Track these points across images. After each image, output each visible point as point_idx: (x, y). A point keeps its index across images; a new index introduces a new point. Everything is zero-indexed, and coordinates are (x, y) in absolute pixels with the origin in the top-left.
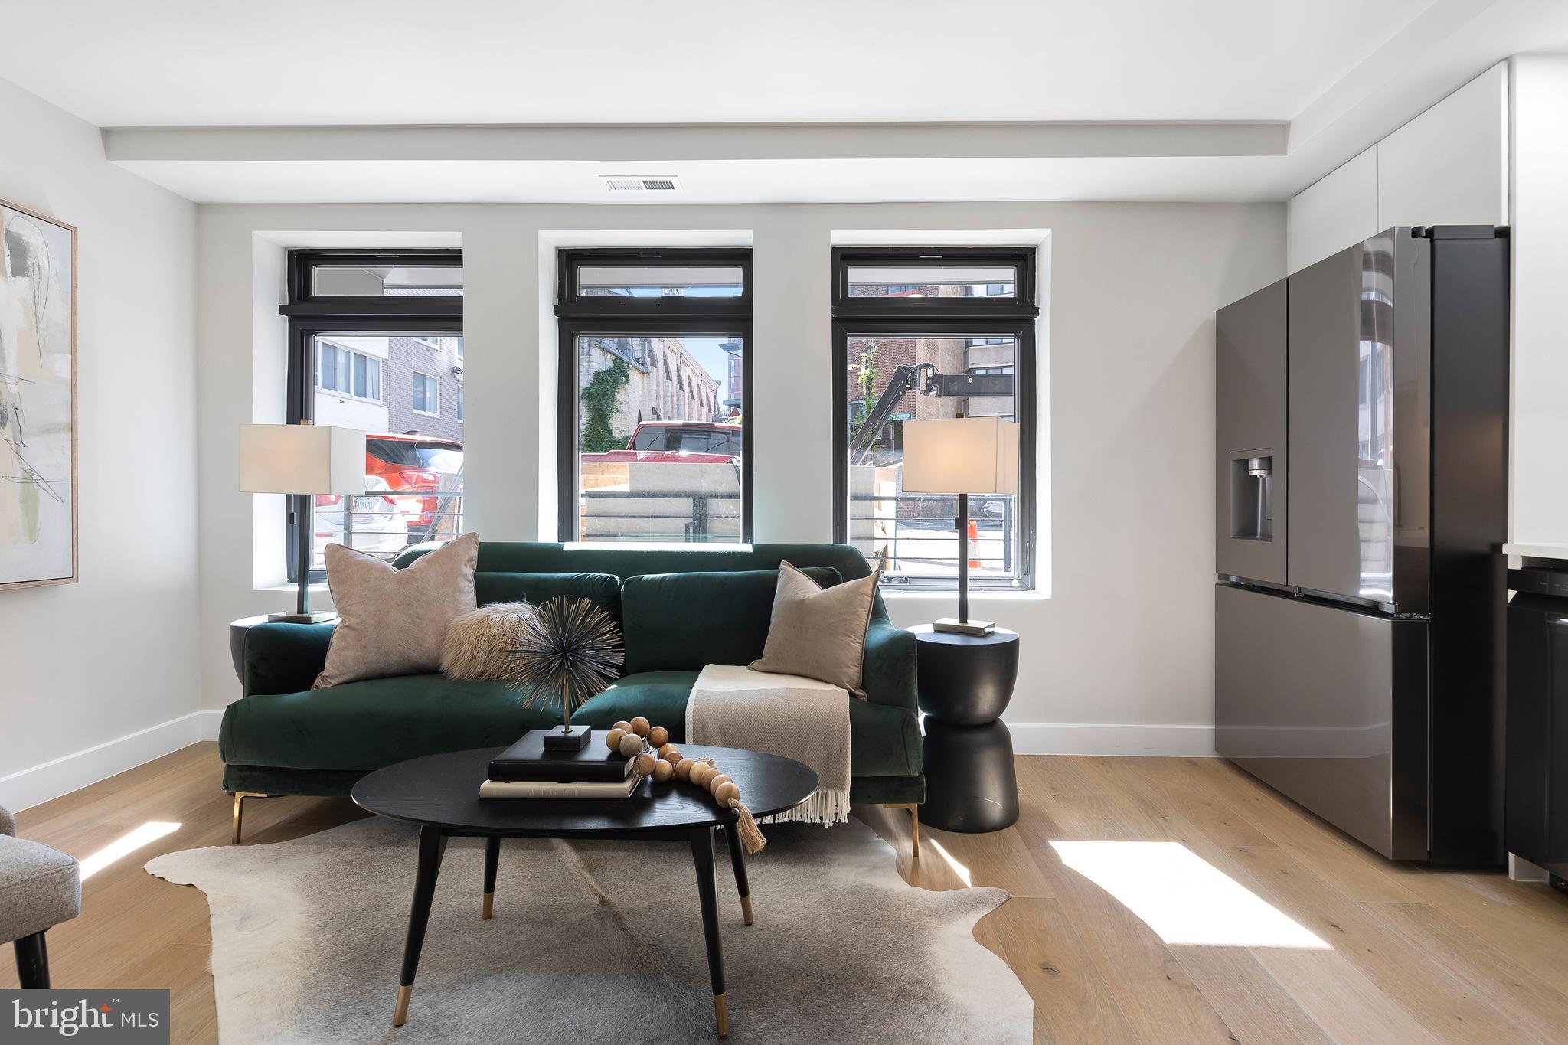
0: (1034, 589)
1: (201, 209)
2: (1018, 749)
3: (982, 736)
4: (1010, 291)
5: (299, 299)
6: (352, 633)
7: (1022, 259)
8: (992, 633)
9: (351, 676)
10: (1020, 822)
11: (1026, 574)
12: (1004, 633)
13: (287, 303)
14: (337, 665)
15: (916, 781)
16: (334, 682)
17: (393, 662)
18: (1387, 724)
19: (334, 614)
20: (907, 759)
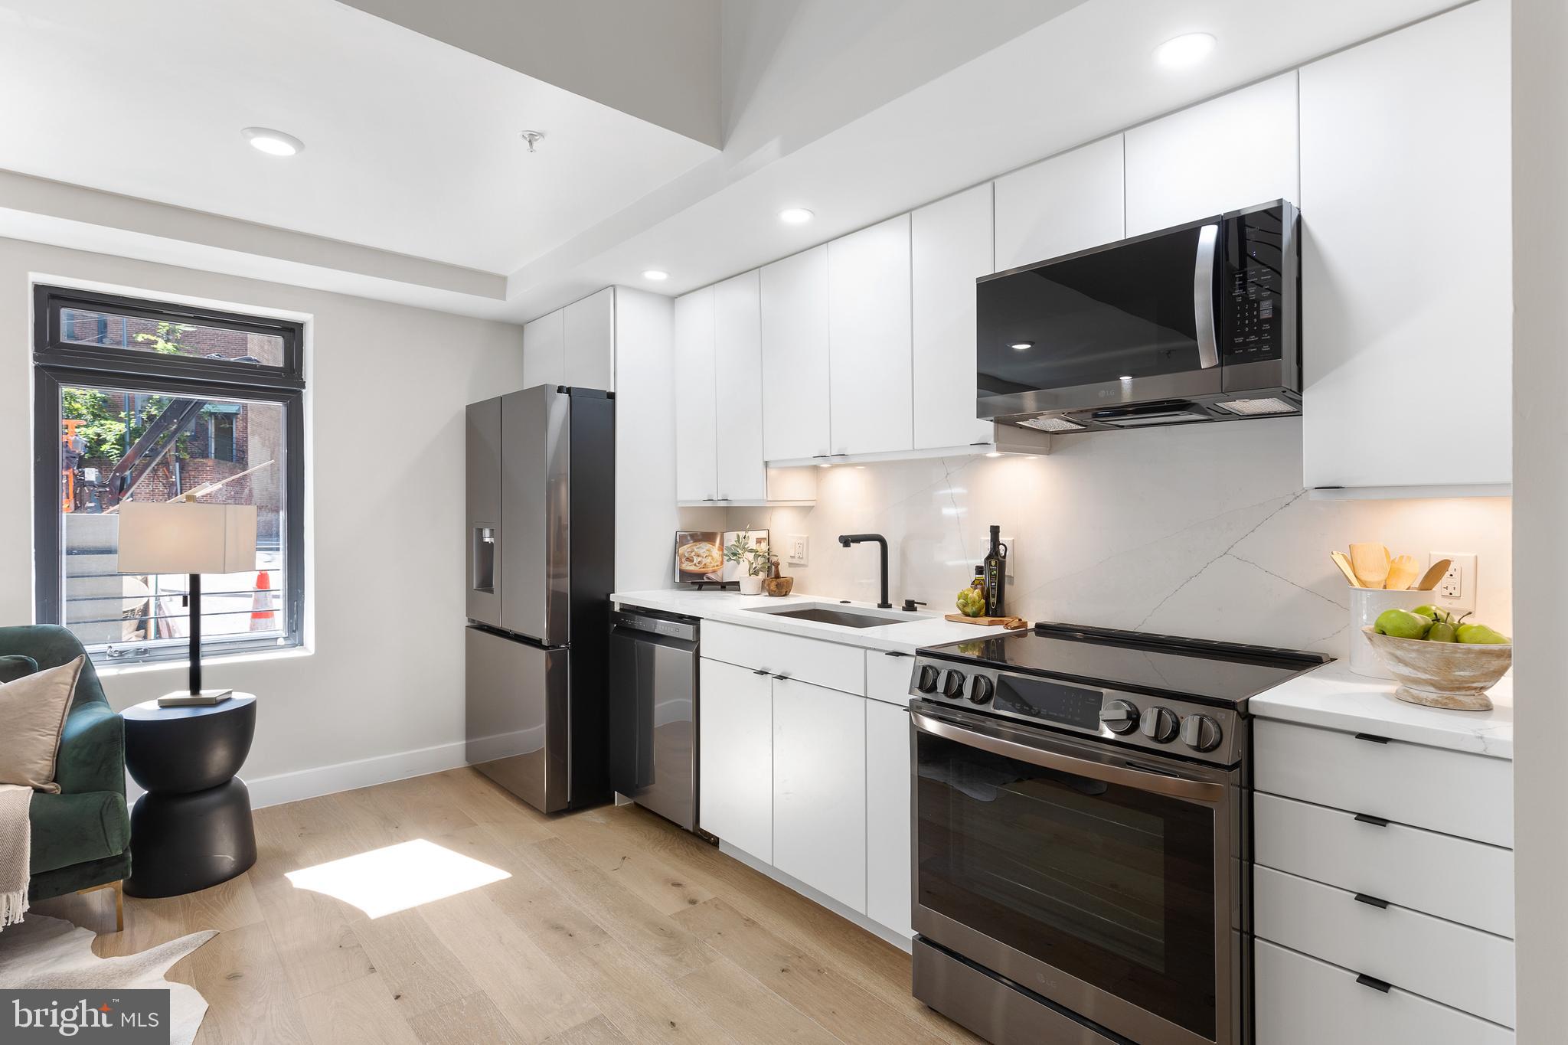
0: (302, 645)
2: (255, 804)
3: (215, 798)
4: (278, 361)
7: (292, 332)
8: (229, 699)
10: (254, 868)
11: (294, 631)
12: (241, 698)
15: (121, 859)
18: (543, 726)
20: (107, 840)
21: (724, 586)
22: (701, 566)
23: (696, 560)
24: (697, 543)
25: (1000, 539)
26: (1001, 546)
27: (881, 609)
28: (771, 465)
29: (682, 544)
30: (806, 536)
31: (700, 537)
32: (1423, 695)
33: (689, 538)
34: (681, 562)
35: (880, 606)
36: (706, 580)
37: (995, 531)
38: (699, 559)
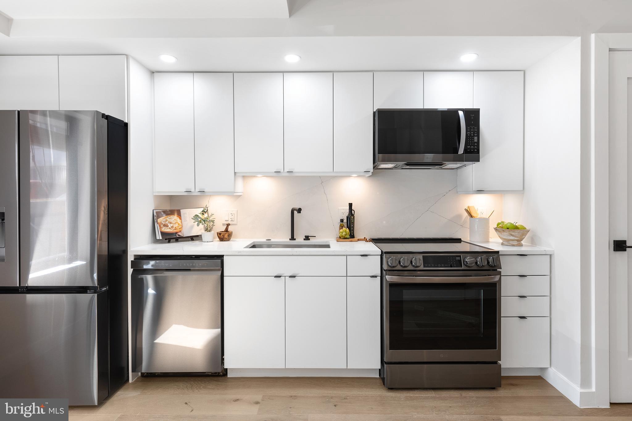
21: (192, 238)
22: (174, 229)
23: (170, 226)
24: (168, 216)
25: (353, 208)
26: (353, 211)
27: (291, 241)
28: (237, 175)
29: (158, 217)
30: (236, 210)
31: (169, 213)
32: (514, 243)
33: (162, 213)
34: (161, 228)
35: (290, 239)
36: (178, 236)
37: (351, 205)
38: (172, 225)
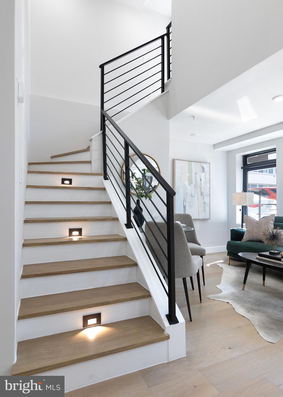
1: (228, 152)
5: (245, 165)
6: (248, 232)
9: (247, 240)
13: (243, 167)
14: (245, 238)
16: (245, 241)
17: (255, 239)
19: (246, 229)
